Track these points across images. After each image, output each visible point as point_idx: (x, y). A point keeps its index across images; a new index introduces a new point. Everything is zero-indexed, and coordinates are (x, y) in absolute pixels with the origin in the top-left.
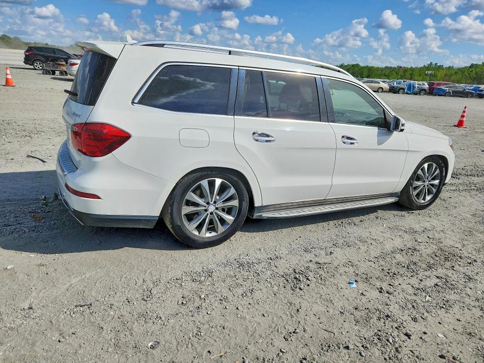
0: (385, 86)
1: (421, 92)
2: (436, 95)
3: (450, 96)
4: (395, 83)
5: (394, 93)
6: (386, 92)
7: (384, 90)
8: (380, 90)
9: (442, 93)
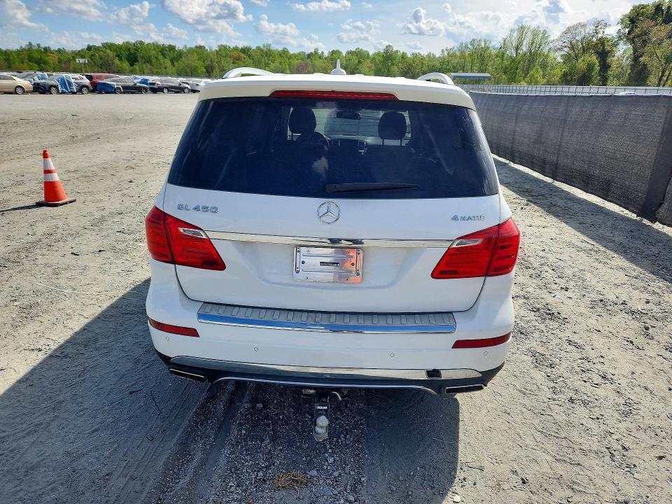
0: (26, 83)
1: (81, 89)
2: (101, 93)
3: (121, 93)
4: (36, 78)
5: (41, 93)
6: (28, 92)
7: (26, 90)
8: (19, 91)
9: (110, 90)
